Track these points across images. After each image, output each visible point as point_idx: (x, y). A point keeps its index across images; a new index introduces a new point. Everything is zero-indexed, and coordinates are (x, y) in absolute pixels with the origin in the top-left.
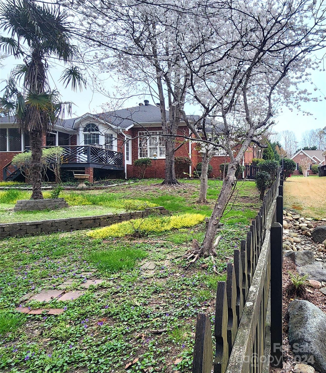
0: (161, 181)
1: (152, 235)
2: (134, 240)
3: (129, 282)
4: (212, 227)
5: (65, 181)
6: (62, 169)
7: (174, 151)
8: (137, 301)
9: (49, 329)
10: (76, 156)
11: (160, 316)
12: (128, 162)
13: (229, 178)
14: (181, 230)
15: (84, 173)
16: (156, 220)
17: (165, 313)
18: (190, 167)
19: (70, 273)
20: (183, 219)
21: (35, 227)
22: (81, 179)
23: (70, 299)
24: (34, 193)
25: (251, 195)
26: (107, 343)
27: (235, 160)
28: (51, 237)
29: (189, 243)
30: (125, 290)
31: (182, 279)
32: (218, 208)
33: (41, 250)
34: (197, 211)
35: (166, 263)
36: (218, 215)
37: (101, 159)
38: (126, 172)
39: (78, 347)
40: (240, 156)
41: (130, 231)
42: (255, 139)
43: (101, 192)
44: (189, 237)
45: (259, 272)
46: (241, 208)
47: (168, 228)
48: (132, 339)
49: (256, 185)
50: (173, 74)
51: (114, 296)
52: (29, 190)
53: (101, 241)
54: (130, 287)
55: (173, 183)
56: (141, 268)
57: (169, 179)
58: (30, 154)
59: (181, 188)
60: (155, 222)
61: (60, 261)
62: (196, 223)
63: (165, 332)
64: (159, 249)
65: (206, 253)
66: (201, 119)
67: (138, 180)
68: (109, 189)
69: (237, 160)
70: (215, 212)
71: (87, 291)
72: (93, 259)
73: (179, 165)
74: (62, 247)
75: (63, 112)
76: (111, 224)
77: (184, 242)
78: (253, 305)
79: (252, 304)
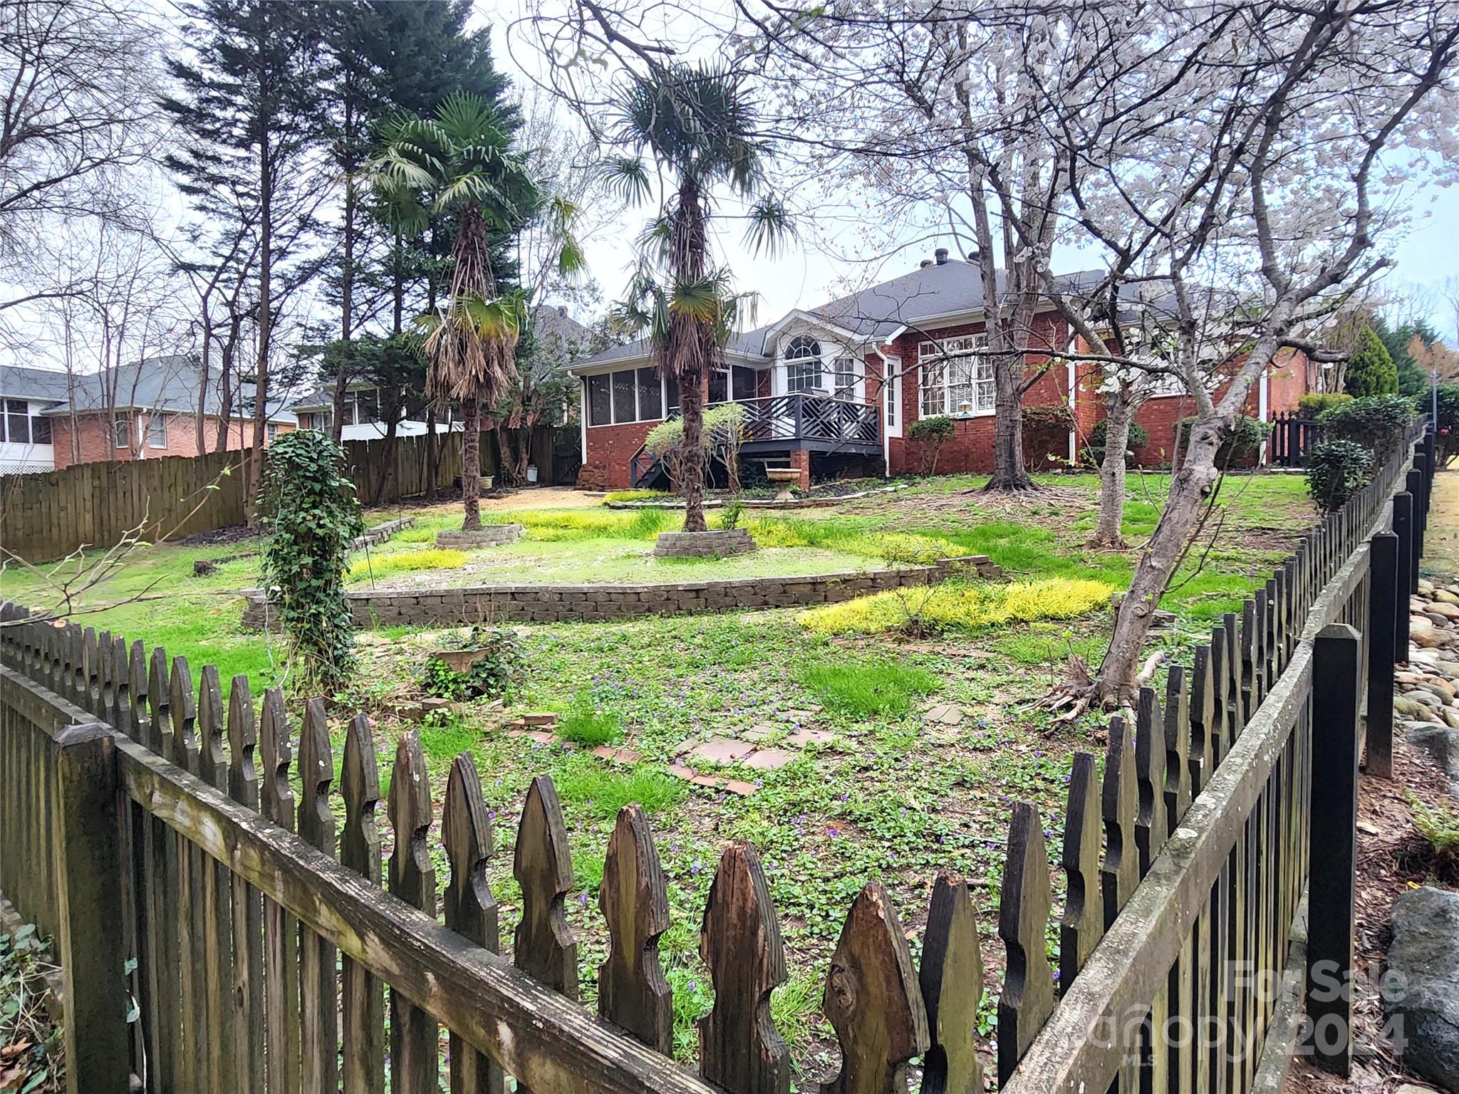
0: (983, 482)
1: (955, 635)
2: (909, 642)
3: (894, 748)
4: (1132, 623)
5: (747, 487)
6: (742, 457)
7: (1019, 391)
8: (915, 797)
9: (730, 822)
10: (770, 424)
11: (972, 846)
12: (893, 431)
13: (1191, 472)
14: (1038, 624)
15: (787, 465)
16: (967, 594)
17: (985, 842)
18: (1072, 436)
19: (765, 707)
20: (1044, 593)
21: (693, 595)
22: (782, 481)
23: (766, 766)
24: (689, 516)
25: (1288, 525)
26: (846, 879)
27: (1216, 413)
28: (725, 620)
29: (1061, 666)
30: (886, 766)
31: (1035, 761)
32: (1151, 566)
33: (706, 648)
34: (1088, 572)
35: (991, 714)
36: (1152, 587)
37: (827, 429)
38: (887, 457)
39: (786, 872)
40: (1233, 399)
41: (897, 619)
42: (1293, 334)
43: (828, 513)
44: (1059, 647)
45: (1239, 760)
46: (1243, 565)
47: (1000, 617)
48: (901, 884)
49: (1309, 487)
50: (1017, 161)
51: (860, 775)
52: (679, 508)
53: (828, 638)
54: (896, 760)
55: (1016, 487)
56: (925, 717)
57: (1006, 473)
58: (679, 424)
59: (1042, 502)
60: (963, 600)
61: (745, 678)
62: (1085, 607)
63: (984, 886)
64: (971, 674)
65: (1110, 698)
66: (1106, 285)
67: (918, 479)
68: (847, 506)
69: (1221, 412)
70: (1140, 578)
71: (802, 754)
72: (811, 680)
73: (1036, 430)
74: (749, 645)
75: (741, 319)
76: (852, 597)
77: (1046, 660)
78: (1198, 838)
79: (1195, 834)
